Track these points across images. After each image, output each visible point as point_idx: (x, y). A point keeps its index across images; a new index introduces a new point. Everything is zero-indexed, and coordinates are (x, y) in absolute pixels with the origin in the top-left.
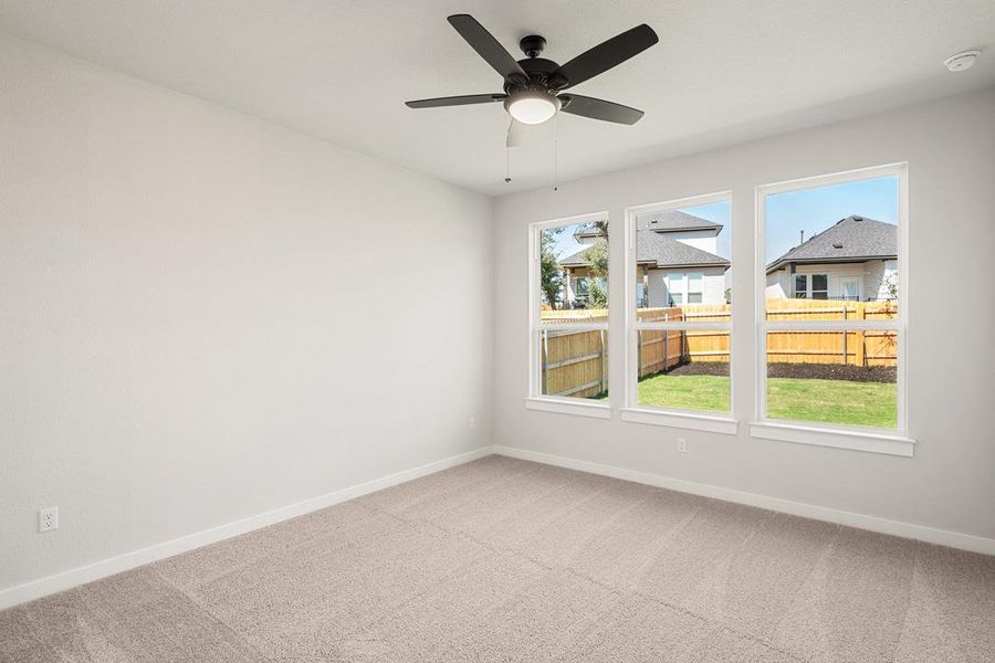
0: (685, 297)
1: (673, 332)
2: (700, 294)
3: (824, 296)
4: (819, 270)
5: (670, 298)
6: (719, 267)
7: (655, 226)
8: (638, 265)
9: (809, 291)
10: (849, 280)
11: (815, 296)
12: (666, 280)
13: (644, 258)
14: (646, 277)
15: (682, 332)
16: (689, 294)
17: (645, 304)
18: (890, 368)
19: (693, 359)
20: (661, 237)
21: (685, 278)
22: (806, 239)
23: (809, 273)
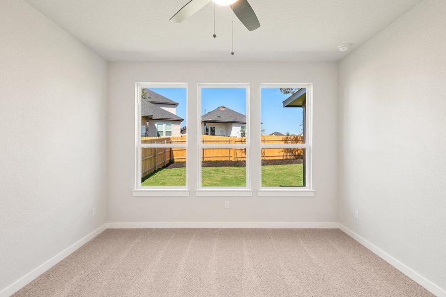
0: (164, 133)
1: (167, 148)
2: (171, 132)
3: (214, 135)
4: (212, 125)
5: (158, 133)
6: (178, 121)
7: (149, 100)
8: (142, 117)
9: (209, 133)
10: (221, 129)
11: (211, 134)
12: (156, 125)
13: (146, 114)
14: (148, 123)
15: (171, 148)
16: (166, 132)
17: (146, 135)
18: (243, 161)
19: (175, 161)
20: (153, 105)
21: (164, 125)
22: (206, 113)
23: (209, 126)
